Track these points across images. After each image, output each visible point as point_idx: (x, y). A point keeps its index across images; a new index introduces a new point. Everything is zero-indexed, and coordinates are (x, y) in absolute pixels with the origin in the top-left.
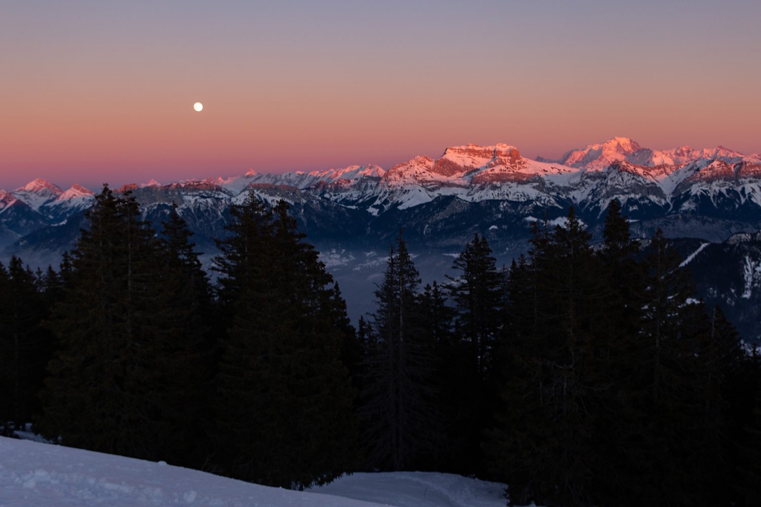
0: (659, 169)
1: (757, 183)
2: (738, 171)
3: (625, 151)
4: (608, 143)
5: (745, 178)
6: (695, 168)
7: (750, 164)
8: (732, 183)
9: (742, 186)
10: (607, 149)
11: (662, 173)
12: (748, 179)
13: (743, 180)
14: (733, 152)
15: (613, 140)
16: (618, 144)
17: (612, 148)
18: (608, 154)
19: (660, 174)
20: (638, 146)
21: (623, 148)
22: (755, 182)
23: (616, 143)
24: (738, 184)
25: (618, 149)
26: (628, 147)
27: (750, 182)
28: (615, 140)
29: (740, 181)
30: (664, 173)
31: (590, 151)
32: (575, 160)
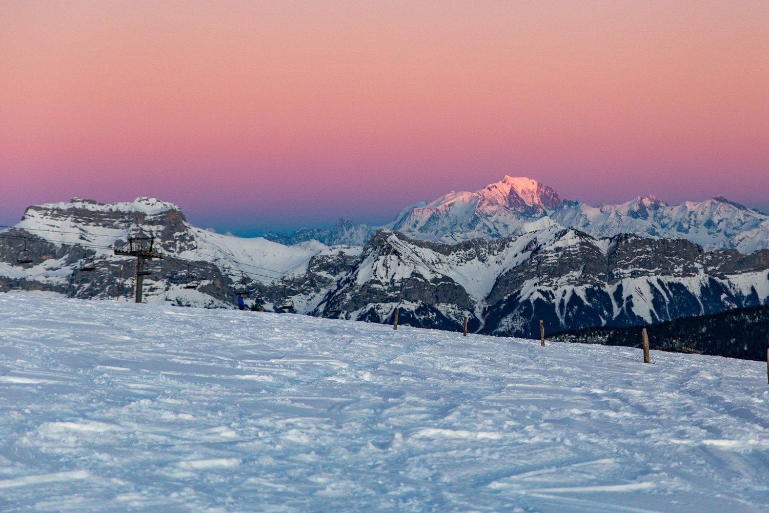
0: (466, 250)
1: (646, 277)
2: (612, 252)
3: (525, 205)
4: (489, 189)
5: (625, 267)
6: (534, 247)
7: (633, 238)
8: (600, 278)
9: (619, 282)
10: (486, 202)
11: (471, 257)
12: (630, 270)
13: (621, 270)
14: (745, 208)
15: (500, 182)
16: (512, 191)
17: (500, 201)
18: (489, 213)
19: (468, 260)
20: (556, 196)
21: (522, 200)
22: (643, 274)
23: (507, 189)
24: (611, 279)
25: (510, 202)
26: (533, 197)
27: (634, 275)
28: (504, 182)
29: (615, 273)
30: (476, 258)
31: (450, 205)
32: (418, 226)
